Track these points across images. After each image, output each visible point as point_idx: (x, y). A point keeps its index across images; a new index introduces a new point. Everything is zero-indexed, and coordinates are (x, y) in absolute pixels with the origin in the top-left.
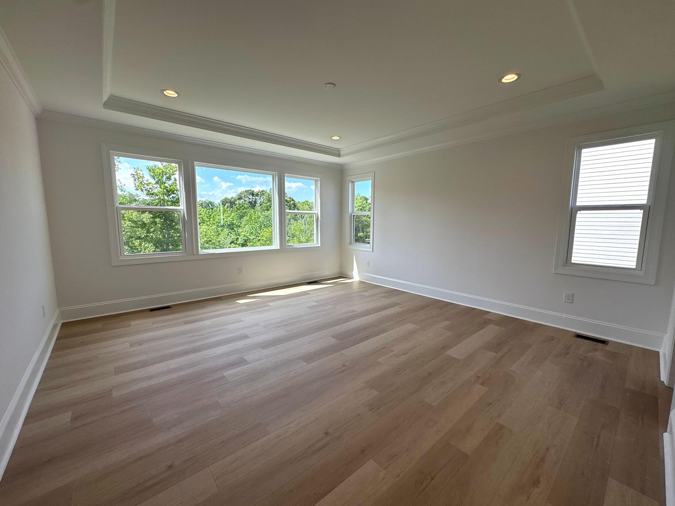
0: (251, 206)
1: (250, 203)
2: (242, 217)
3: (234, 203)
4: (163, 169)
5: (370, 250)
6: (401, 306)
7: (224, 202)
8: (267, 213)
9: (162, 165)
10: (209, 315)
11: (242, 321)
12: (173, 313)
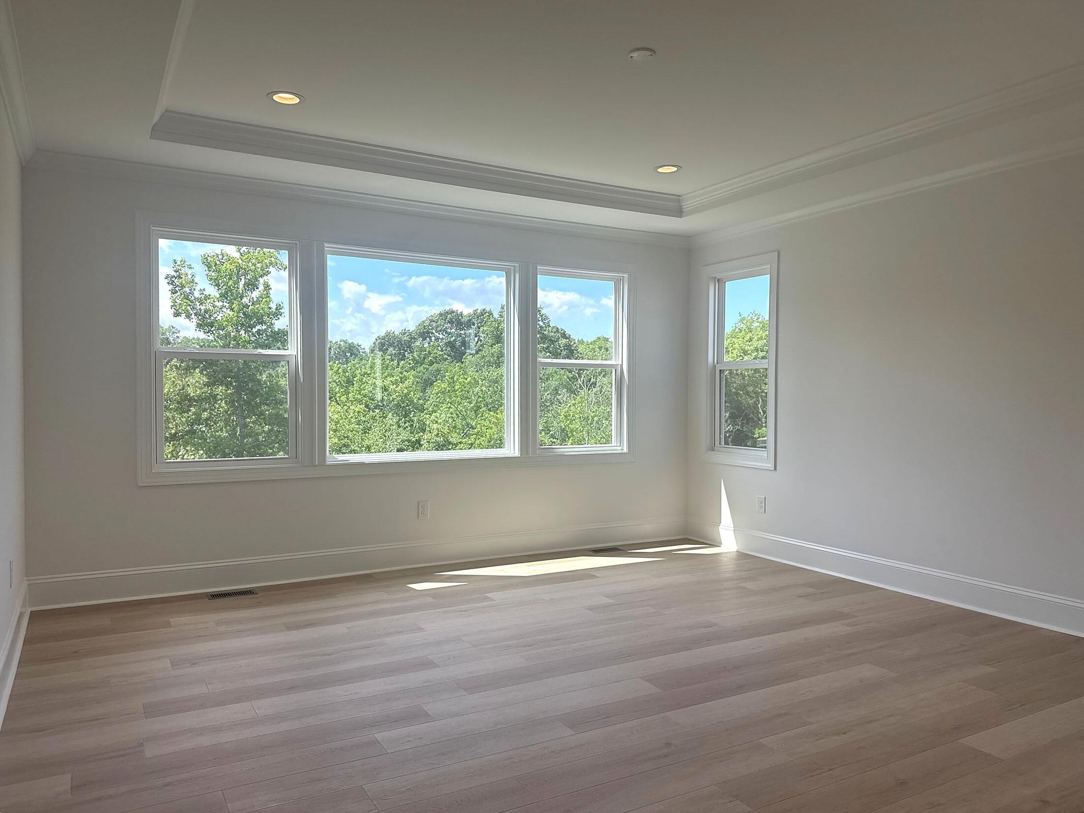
0: (453, 354)
1: (451, 345)
2: (428, 384)
3: (409, 347)
4: (240, 261)
5: (770, 466)
6: (851, 620)
7: (385, 344)
8: (494, 373)
9: (239, 250)
10: (343, 612)
11: (420, 629)
12: (259, 604)
